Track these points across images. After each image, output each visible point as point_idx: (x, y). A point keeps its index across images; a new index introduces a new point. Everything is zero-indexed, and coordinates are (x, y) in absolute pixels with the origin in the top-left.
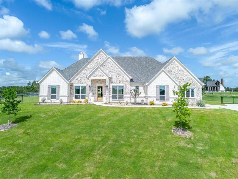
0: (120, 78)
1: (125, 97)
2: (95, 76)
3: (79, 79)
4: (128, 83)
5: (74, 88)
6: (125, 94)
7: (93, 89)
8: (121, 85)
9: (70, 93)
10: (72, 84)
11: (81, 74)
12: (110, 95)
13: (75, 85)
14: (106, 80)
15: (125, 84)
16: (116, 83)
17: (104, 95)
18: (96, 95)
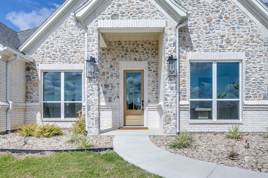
0: (222, 29)
1: (248, 108)
2: (114, 16)
3: (58, 45)
4: (258, 49)
5: (40, 77)
6: (248, 98)
7: (110, 81)
8: (228, 56)
9: (27, 97)
10: (33, 63)
11: (66, 27)
12: (182, 102)
13: (41, 67)
14: (167, 32)
15: (247, 55)
16: (206, 51)
17: (149, 102)
18: (120, 103)
